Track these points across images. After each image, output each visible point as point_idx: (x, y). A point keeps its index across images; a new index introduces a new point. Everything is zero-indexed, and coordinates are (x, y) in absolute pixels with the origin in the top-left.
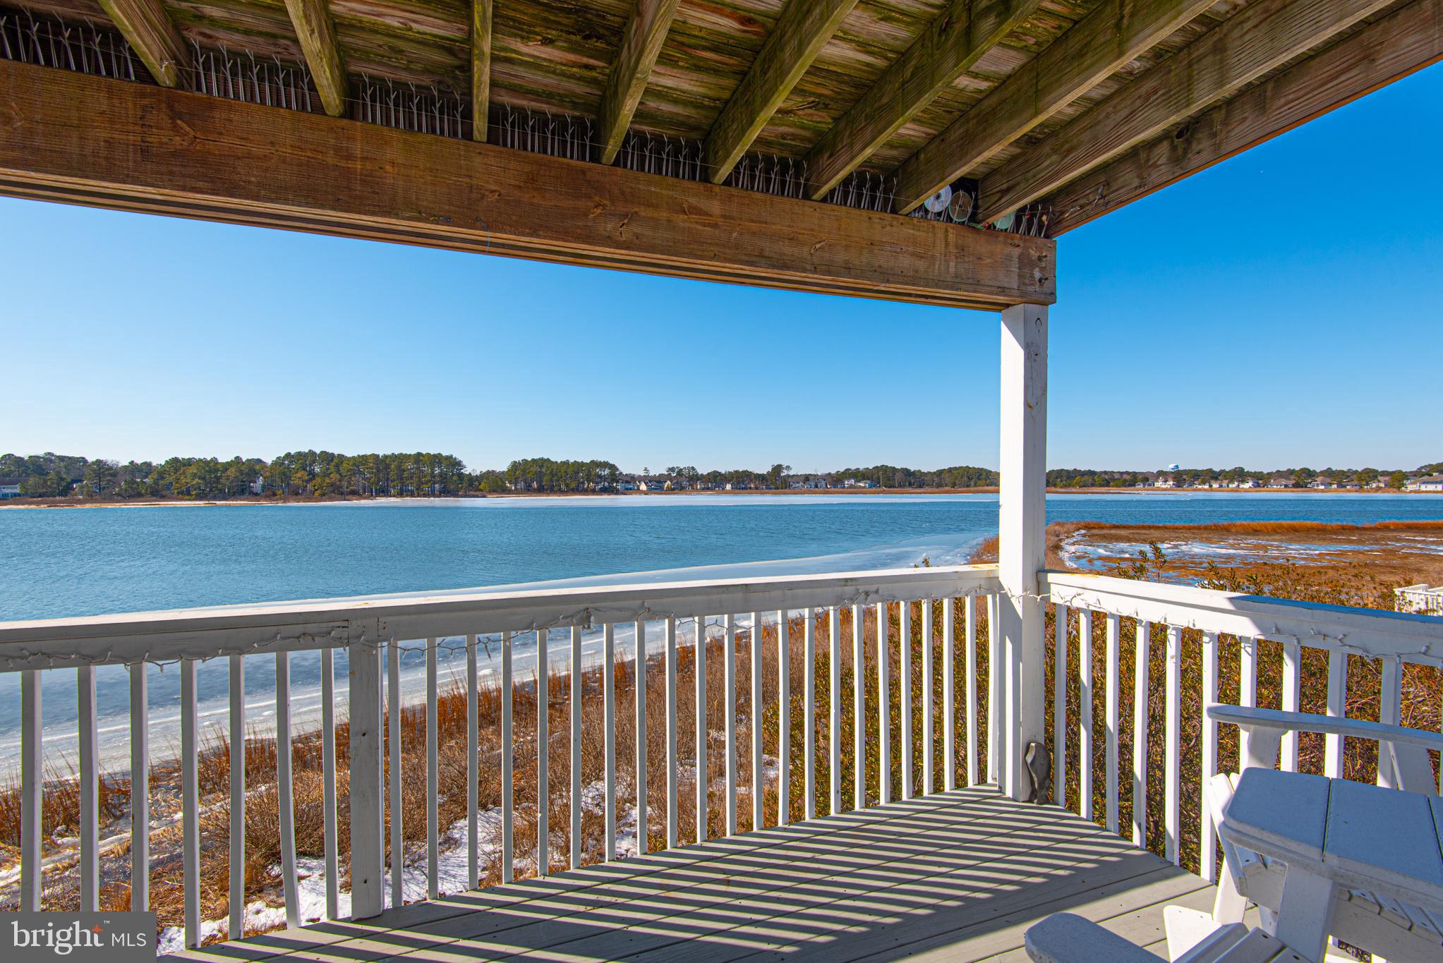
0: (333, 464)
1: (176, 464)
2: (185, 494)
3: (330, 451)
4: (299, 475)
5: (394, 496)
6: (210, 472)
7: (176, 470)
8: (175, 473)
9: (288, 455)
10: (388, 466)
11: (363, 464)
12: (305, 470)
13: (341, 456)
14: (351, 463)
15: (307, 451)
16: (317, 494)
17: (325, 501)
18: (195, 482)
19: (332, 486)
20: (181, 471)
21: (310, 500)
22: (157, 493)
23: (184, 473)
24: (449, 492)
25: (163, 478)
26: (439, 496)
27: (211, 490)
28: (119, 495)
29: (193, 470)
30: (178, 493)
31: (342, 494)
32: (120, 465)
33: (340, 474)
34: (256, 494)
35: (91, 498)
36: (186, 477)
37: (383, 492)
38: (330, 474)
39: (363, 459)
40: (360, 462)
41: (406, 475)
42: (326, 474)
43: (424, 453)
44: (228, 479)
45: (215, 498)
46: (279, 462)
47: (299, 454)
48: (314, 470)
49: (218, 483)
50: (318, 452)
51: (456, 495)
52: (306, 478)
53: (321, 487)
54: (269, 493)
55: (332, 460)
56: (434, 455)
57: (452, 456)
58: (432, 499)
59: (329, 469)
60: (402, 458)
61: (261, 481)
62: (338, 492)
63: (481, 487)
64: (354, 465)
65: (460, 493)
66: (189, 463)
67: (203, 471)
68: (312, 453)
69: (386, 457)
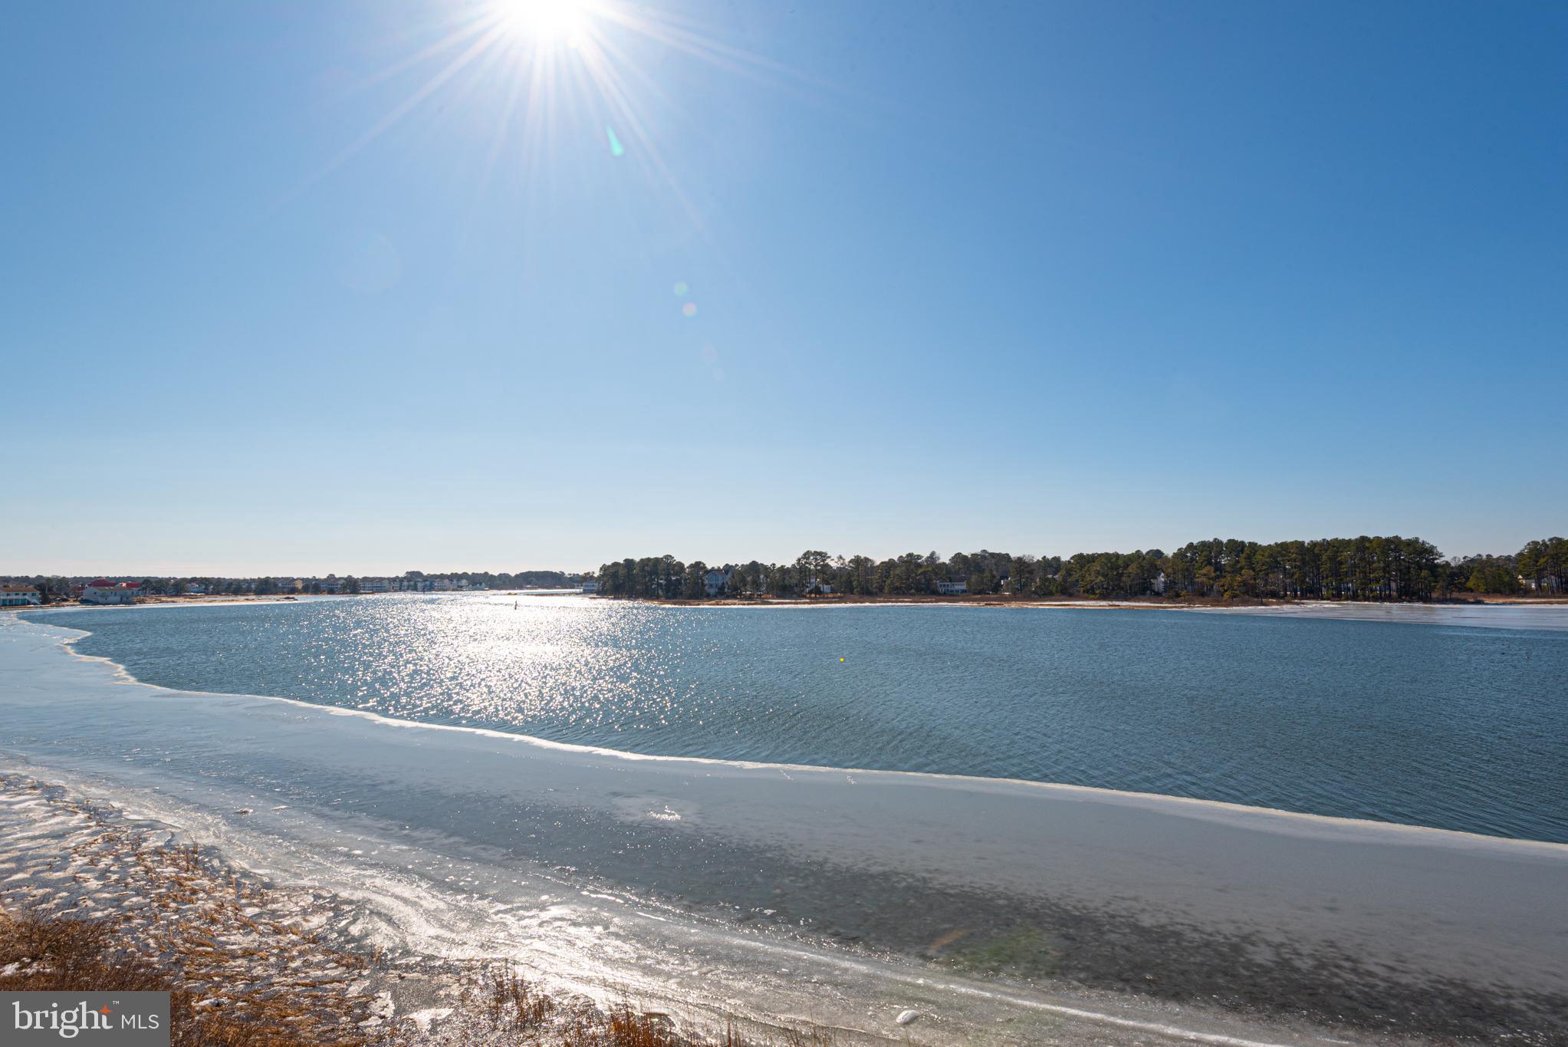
0: (1244, 555)
1: (1082, 560)
2: (1090, 593)
3: (1239, 539)
4: (1204, 571)
5: (1328, 599)
6: (1112, 569)
7: (1082, 567)
8: (1081, 570)
9: (1190, 546)
10: (1318, 557)
11: (1282, 556)
12: (1210, 564)
13: (1253, 545)
14: (1266, 554)
15: (1211, 540)
16: (1226, 596)
17: (1238, 606)
18: (1098, 580)
19: (1245, 585)
20: (1086, 568)
21: (1217, 603)
22: (1066, 592)
23: (1089, 570)
24: (1414, 594)
25: (1070, 575)
26: (1399, 599)
27: (1113, 589)
28: (1035, 592)
29: (1096, 567)
30: (1084, 591)
31: (1257, 596)
32: (1035, 560)
33: (1254, 570)
34: (1158, 594)
35: (1014, 597)
36: (1090, 575)
37: (1311, 592)
38: (1242, 568)
39: (1283, 547)
40: (1279, 552)
41: (1344, 569)
42: (1236, 570)
43: (1371, 536)
44: (1129, 577)
45: (1117, 599)
46: (1180, 554)
47: (1203, 544)
48: (1220, 562)
49: (1120, 580)
50: (1225, 541)
51: (1427, 600)
52: (1213, 575)
53: (1231, 587)
54: (1172, 593)
55: (1242, 551)
56: (1388, 541)
57: (1417, 539)
58: (1387, 604)
59: (1238, 562)
60: (1336, 547)
61: (1162, 578)
62: (1252, 594)
63: (1470, 584)
64: (1271, 556)
65: (1434, 595)
66: (1092, 558)
67: (1106, 568)
68: (1217, 543)
69: (1314, 544)
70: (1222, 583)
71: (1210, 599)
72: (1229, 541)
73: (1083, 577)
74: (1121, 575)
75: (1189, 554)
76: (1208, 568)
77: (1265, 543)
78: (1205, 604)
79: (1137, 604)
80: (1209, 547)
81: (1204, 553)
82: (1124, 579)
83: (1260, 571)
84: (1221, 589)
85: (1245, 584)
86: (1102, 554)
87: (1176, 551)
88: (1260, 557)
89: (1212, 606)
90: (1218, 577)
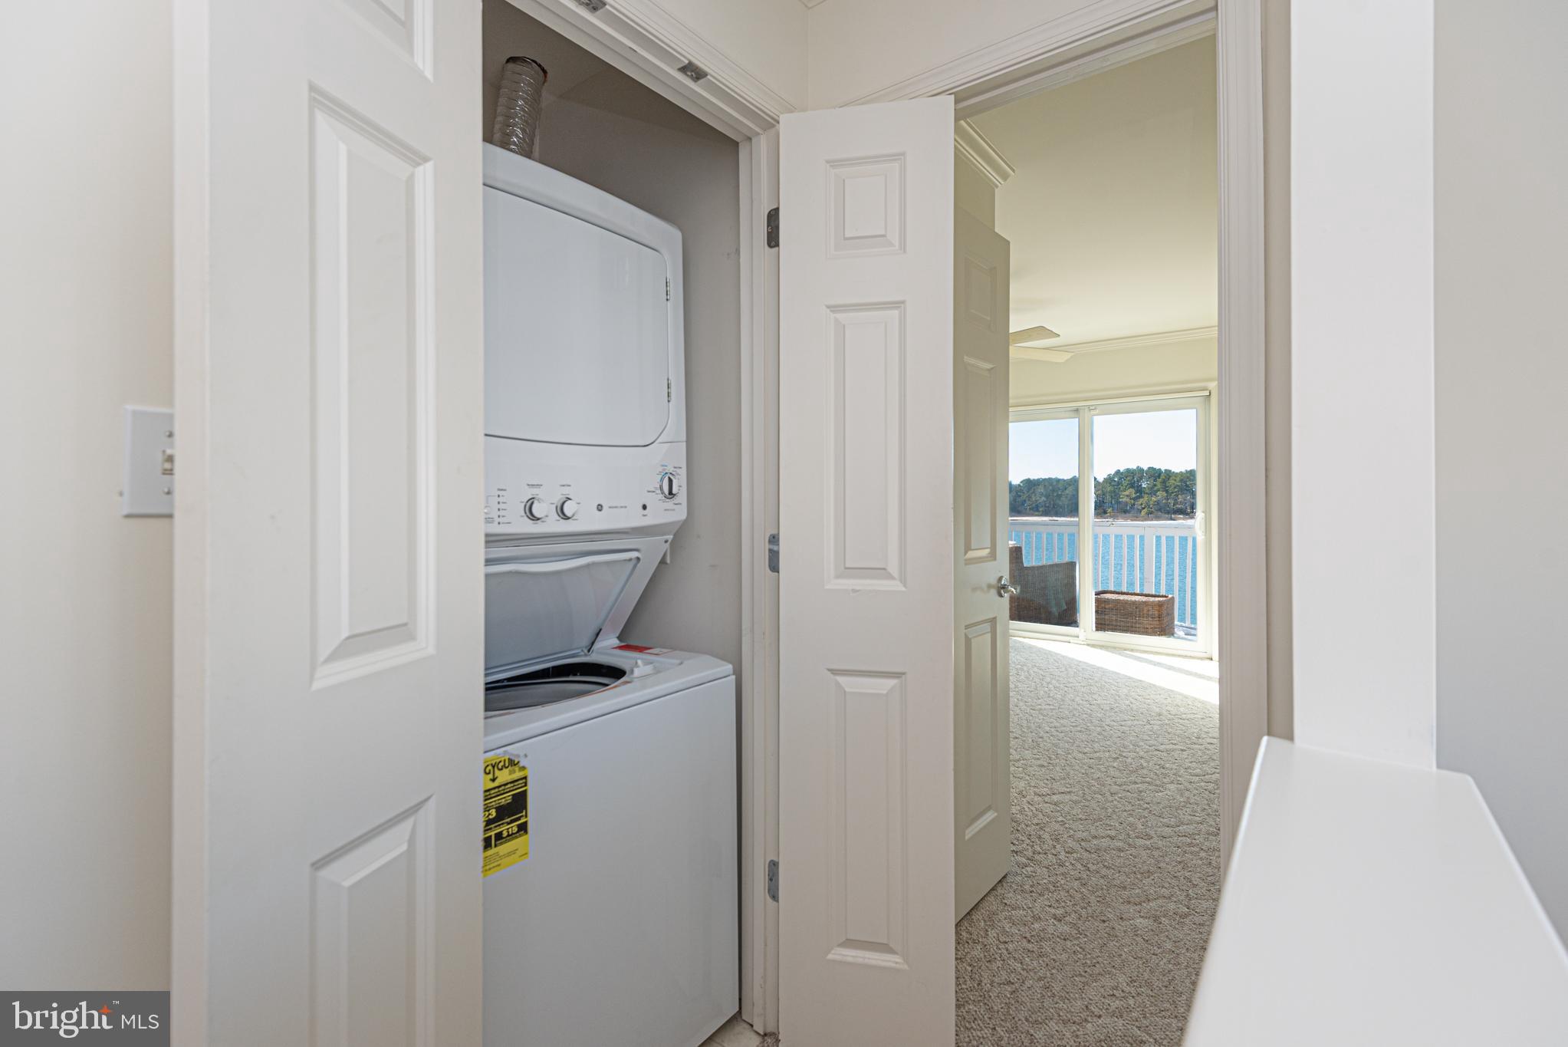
70: (1140, 502)
71: (1131, 515)
72: (1149, 468)
73: (1029, 497)
74: (1059, 496)
75: (1116, 479)
76: (1131, 490)
77: (1177, 470)
78: (1126, 519)
79: (1072, 519)
80: (1132, 473)
81: (1128, 478)
82: (1063, 499)
83: (1172, 493)
84: (1140, 507)
85: (1158, 503)
86: (1045, 479)
87: (1106, 477)
88: (1173, 482)
89: (1132, 520)
90: (1140, 497)
